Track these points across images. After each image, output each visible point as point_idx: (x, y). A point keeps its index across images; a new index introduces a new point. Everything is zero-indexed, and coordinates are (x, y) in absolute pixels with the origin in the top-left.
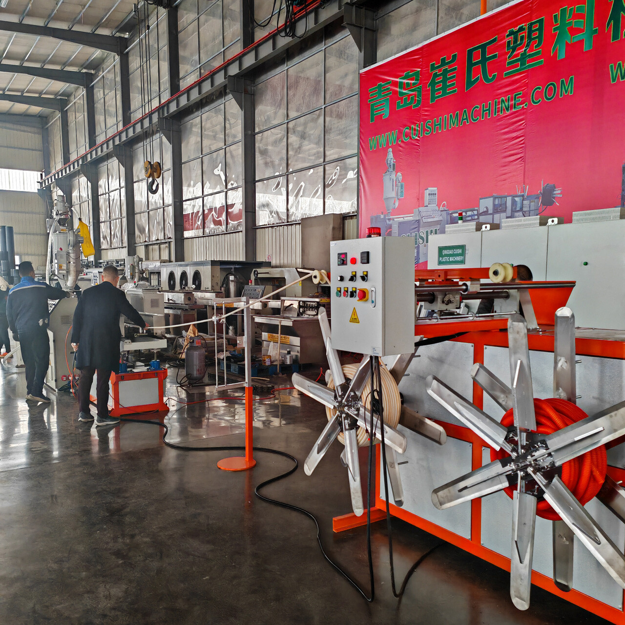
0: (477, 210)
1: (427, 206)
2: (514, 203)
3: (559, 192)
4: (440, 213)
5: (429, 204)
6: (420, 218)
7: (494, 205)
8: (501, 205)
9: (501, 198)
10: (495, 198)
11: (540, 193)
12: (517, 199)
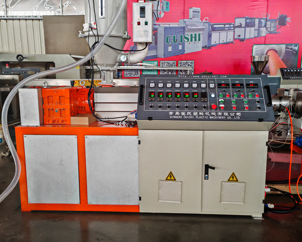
0: (233, 24)
1: (192, 19)
2: (260, 22)
3: (289, 19)
4: (203, 24)
5: (193, 17)
6: (185, 25)
7: (246, 23)
8: (251, 23)
9: (251, 19)
10: (247, 19)
11: (278, 18)
12: (262, 20)
